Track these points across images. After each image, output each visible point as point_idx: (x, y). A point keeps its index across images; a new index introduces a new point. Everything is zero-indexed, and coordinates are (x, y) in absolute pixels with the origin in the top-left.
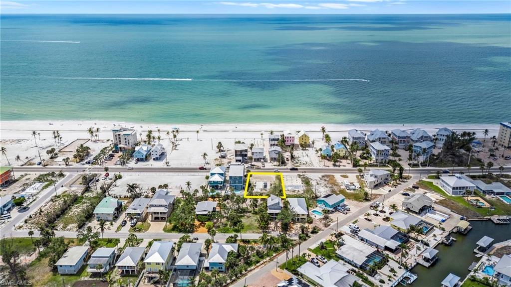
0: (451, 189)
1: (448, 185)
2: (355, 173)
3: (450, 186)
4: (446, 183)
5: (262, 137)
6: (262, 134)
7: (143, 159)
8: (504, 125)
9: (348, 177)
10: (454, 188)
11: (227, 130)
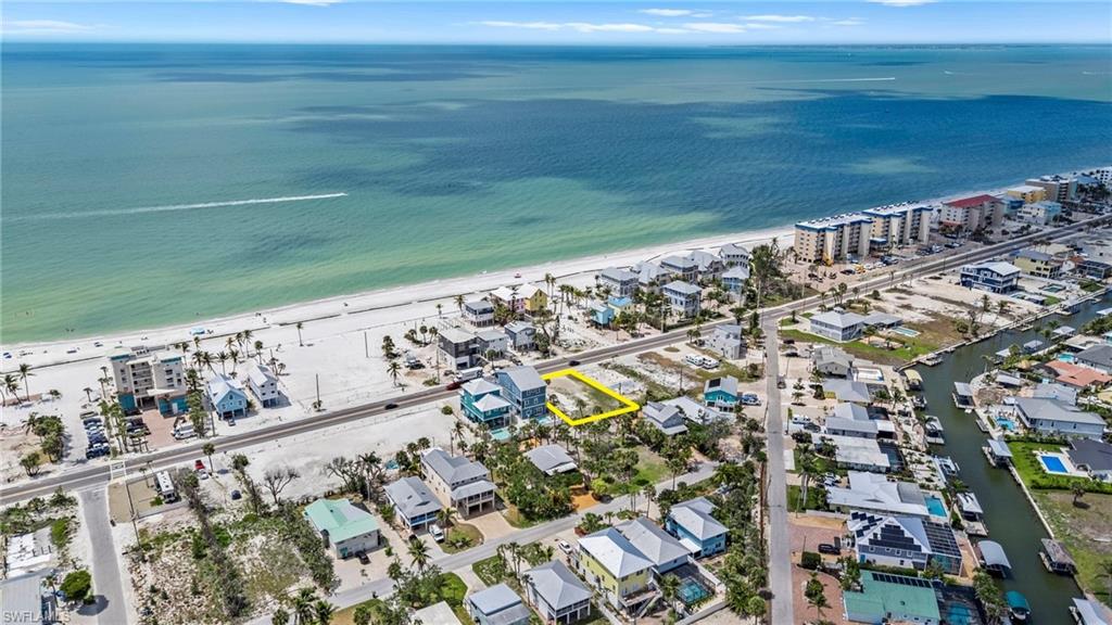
0: (840, 333)
1: (832, 327)
2: (683, 339)
3: (837, 328)
4: (826, 325)
5: (440, 312)
6: (439, 306)
7: (241, 410)
8: (804, 228)
9: (678, 351)
10: (844, 330)
11: (331, 312)
